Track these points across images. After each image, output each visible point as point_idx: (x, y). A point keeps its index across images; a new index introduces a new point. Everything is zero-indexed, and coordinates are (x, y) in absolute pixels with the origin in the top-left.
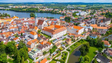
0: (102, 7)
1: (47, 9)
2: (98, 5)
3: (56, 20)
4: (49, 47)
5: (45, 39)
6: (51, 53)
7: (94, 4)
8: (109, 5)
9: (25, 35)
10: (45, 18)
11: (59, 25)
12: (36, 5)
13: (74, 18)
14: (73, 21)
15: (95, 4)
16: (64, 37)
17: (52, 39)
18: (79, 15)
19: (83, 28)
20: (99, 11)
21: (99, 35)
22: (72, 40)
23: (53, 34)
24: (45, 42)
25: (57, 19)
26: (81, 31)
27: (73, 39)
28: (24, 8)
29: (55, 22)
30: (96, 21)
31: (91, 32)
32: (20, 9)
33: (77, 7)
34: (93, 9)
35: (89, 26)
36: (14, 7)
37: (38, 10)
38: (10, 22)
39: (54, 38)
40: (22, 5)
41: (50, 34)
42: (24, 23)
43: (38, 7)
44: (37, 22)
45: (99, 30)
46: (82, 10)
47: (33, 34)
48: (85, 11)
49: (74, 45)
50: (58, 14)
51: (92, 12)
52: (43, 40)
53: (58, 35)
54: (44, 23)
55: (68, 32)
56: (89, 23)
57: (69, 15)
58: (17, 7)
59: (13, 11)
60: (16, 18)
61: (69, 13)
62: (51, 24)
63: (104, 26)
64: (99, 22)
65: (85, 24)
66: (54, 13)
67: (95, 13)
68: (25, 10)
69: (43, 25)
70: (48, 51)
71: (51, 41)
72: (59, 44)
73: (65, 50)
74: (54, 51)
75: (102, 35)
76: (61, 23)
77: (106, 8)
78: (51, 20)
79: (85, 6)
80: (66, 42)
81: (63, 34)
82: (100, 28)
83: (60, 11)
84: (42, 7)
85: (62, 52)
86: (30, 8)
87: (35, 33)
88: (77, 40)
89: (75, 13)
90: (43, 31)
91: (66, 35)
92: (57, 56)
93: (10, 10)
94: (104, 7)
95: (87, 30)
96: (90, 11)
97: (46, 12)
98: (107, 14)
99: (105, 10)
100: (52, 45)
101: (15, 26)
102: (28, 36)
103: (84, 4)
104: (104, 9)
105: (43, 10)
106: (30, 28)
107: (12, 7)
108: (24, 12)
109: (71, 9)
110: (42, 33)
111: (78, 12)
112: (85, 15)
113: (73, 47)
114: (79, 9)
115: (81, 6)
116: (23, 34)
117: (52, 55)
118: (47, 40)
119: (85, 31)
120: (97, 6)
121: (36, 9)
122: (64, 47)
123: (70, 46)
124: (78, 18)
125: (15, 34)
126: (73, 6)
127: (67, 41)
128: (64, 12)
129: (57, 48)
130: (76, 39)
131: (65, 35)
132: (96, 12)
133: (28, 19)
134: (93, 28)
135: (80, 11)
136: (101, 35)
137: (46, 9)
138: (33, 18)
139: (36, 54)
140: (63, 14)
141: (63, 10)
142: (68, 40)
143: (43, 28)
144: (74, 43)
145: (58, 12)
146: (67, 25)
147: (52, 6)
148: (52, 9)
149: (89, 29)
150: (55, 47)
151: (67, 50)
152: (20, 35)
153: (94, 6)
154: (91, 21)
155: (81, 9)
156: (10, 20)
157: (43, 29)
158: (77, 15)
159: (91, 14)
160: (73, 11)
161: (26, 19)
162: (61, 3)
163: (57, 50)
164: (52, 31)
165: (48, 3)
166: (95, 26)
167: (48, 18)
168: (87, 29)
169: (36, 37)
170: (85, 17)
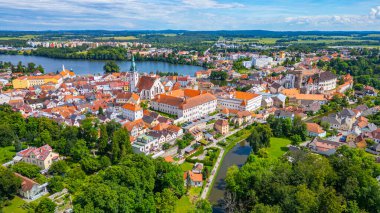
0: (324, 44)
1: (154, 50)
2: (315, 39)
3: (186, 79)
4: (174, 136)
5: (162, 120)
6: (180, 148)
7: (302, 36)
8: (349, 39)
9: (109, 113)
10: (152, 73)
11: (196, 88)
12: (116, 38)
13: (236, 75)
14: (234, 81)
15: (306, 37)
16: (211, 117)
17: (181, 120)
18: (253, 67)
19: (260, 97)
20: (312, 57)
21: (301, 114)
22: (231, 125)
23: (181, 108)
24: (165, 126)
25: (190, 78)
26: (253, 105)
27: (233, 121)
30: (296, 79)
31: (281, 106)
33: (248, 43)
34: (296, 49)
35: (277, 93)
36: (47, 45)
37: (126, 52)
39: (186, 120)
41: (175, 110)
42: (99, 87)
43: (125, 44)
44: (136, 82)
45: (303, 101)
46: (261, 53)
47: (132, 108)
48: (271, 55)
49: (237, 135)
50: (188, 64)
51: (290, 59)
52: (157, 122)
53: (195, 111)
54: (157, 83)
55: (219, 108)
56: (276, 86)
57: (224, 68)
58: (56, 45)
60: (68, 76)
61: (223, 62)
62: (175, 88)
63: (318, 93)
64: (303, 84)
65: (268, 89)
66: (175, 63)
67: (298, 61)
69: (153, 89)
70: (173, 143)
72: (197, 132)
73: (214, 145)
74: (188, 145)
75: (311, 113)
76: (201, 86)
77: (335, 47)
78: (171, 79)
79: (273, 41)
80: (215, 129)
81: (206, 112)
82: (307, 97)
83: (196, 57)
84: (137, 44)
85: (205, 148)
86: (101, 48)
88: (243, 124)
89: (242, 60)
91: (214, 113)
92: (196, 155)
94: (331, 44)
95: (269, 101)
96: (284, 55)
97: (151, 59)
98: (332, 63)
99: (330, 51)
100: (181, 132)
101: (76, 94)
102: (118, 116)
103: (269, 37)
105: (140, 53)
106: (118, 98)
107: (39, 43)
109: (229, 50)
110: (151, 109)
111: (248, 59)
112: (269, 67)
113: (234, 138)
114: (254, 51)
115: (260, 42)
116: (104, 110)
117: (183, 151)
118: (169, 122)
119: (266, 103)
120: (311, 42)
121: (121, 51)
122: (212, 138)
123: (226, 136)
124: (249, 75)
125: (83, 110)
126: (235, 41)
127: (218, 127)
128: (209, 58)
129: (193, 139)
130: (240, 123)
131: (211, 115)
132: (302, 59)
133: (107, 78)
134: (288, 98)
135: (254, 56)
136: (305, 112)
137: (151, 51)
138: (118, 74)
139: (149, 145)
140: (205, 66)
141: (205, 53)
142: (220, 123)
143: (153, 98)
144: (236, 131)
145: (190, 58)
146: (218, 91)
147: (168, 43)
148: (170, 51)
149: (275, 99)
150: (188, 137)
151: (219, 144)
152: (97, 112)
153: (300, 41)
154: (284, 80)
155: (259, 51)
156: (53, 80)
157: (155, 100)
158: (244, 68)
159: (286, 64)
160: (235, 56)
161: (99, 77)
162: (195, 33)
163: (193, 143)
164: (179, 103)
165: (154, 32)
166: (293, 93)
167: (160, 75)
168: (271, 100)
169: (139, 115)
170: (269, 72)
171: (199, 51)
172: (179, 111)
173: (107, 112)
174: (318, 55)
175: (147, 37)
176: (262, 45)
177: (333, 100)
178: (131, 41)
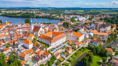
0: (99, 12)
1: (44, 14)
2: (96, 11)
4: (46, 58)
5: (42, 49)
8: (106, 10)
9: (17, 45)
10: (41, 23)
11: (58, 31)
12: (32, 10)
13: (72, 24)
14: (72, 26)
16: (64, 45)
17: (50, 48)
18: (78, 21)
19: (84, 35)
20: (98, 17)
21: (101, 42)
22: (73, 49)
24: (42, 52)
25: (55, 25)
26: (81, 38)
27: (73, 47)
28: (18, 13)
29: (53, 28)
30: (96, 26)
31: (92, 38)
32: (14, 14)
33: (75, 12)
34: (91, 14)
35: (90, 32)
36: (8, 12)
37: (34, 15)
38: (2, 29)
40: (16, 10)
41: (48, 42)
42: (18, 30)
43: (34, 12)
44: (33, 29)
45: (100, 36)
46: (81, 15)
47: (28, 43)
48: (84, 16)
49: (76, 54)
50: (55, 19)
51: (91, 17)
52: (39, 50)
53: (56, 43)
54: (41, 29)
55: (67, 40)
56: (88, 29)
57: (68, 21)
58: (11, 12)
59: (6, 16)
60: (9, 24)
61: (67, 19)
62: (49, 31)
63: (105, 32)
64: (99, 28)
65: (85, 30)
66: (51, 19)
68: (20, 15)
69: (39, 32)
70: (45, 63)
71: (49, 51)
74: (53, 63)
75: (104, 41)
76: (60, 29)
77: (103, 13)
78: (48, 26)
79: (83, 11)
80: (66, 51)
81: (62, 42)
83: (58, 17)
84: (38, 12)
85: (62, 63)
86: (25, 13)
87: (30, 42)
89: (74, 18)
90: (40, 39)
91: (65, 42)
93: (3, 15)
94: (101, 12)
95: (87, 36)
96: (88, 16)
97: (43, 17)
98: (105, 19)
100: (50, 55)
101: (7, 34)
102: (22, 46)
104: (102, 14)
105: (39, 15)
106: (24, 36)
107: (5, 12)
108: (18, 17)
109: (69, 14)
110: (38, 41)
111: (76, 18)
112: (84, 20)
113: (74, 56)
114: (77, 14)
115: (79, 11)
118: (45, 49)
121: (32, 14)
122: (64, 57)
123: (71, 55)
124: (77, 24)
125: (6, 43)
126: (70, 11)
128: (62, 17)
129: (56, 59)
130: (77, 48)
132: (95, 17)
133: (23, 26)
134: (94, 35)
135: (78, 16)
137: (43, 14)
138: (28, 24)
140: (61, 20)
141: (61, 15)
142: (68, 48)
145: (56, 17)
146: (66, 31)
147: (49, 11)
148: (49, 15)
149: (90, 35)
150: (53, 58)
151: (68, 60)
152: (12, 44)
153: (91, 11)
154: (91, 26)
155: (79, 14)
157: (40, 37)
158: (75, 21)
159: (89, 19)
160: (71, 16)
161: (20, 25)
162: (58, 8)
163: (56, 61)
164: (50, 39)
165: (45, 8)
166: (95, 32)
167: (45, 24)
169: (31, 46)
170: (84, 23)
171: (59, 14)
172: (50, 43)
173: (17, 44)
174: (99, 16)
175: (42, 10)
176: (80, 12)
177: (111, 35)
178: (37, 11)
